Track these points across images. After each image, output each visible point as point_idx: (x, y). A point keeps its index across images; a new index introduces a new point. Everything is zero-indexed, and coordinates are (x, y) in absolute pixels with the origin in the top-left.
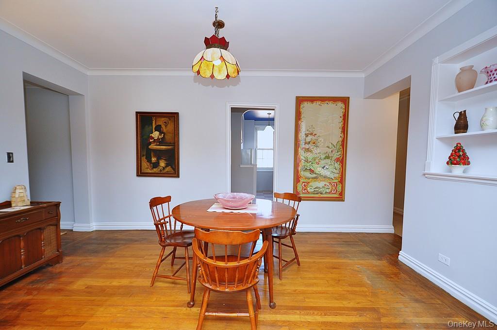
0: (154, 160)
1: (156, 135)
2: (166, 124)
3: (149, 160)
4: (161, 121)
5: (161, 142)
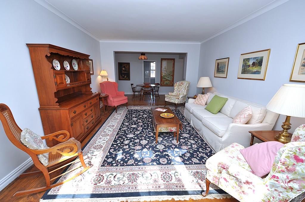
0: (123, 75)
1: (124, 69)
2: (126, 66)
3: (122, 76)
4: (125, 65)
5: (125, 71)
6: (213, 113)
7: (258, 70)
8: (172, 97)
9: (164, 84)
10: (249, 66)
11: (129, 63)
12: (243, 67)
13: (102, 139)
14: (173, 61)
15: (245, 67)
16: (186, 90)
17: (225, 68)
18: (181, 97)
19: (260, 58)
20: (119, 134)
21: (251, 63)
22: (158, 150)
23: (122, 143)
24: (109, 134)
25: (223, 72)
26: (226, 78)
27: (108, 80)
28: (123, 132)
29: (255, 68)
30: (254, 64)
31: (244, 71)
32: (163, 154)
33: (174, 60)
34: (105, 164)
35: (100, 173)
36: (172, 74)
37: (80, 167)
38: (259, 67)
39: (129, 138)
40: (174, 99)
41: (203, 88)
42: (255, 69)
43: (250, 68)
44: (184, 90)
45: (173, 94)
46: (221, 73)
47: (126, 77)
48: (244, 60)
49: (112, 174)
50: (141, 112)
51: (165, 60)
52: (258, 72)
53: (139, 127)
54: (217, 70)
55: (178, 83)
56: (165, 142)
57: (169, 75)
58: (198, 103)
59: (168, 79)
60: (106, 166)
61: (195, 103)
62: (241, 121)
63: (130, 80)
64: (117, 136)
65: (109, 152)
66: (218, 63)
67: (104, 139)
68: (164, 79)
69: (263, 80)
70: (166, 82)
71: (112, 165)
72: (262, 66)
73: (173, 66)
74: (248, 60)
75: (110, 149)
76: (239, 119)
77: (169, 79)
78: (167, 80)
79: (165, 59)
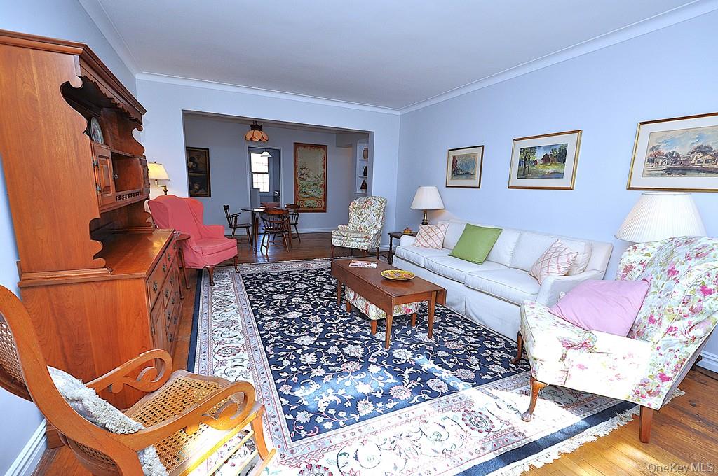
6: (476, 263)
7: (558, 171)
8: (352, 235)
9: (304, 207)
10: (536, 162)
11: (208, 149)
12: (520, 165)
13: (228, 365)
14: (322, 150)
15: (527, 165)
16: (381, 217)
17: (474, 167)
18: (374, 235)
19: (559, 147)
20: (270, 342)
21: (539, 156)
22: (403, 362)
23: (299, 364)
24: (240, 346)
25: (469, 175)
26: (479, 187)
27: (166, 192)
28: (275, 333)
29: (551, 167)
30: (546, 159)
31: (523, 174)
32: (423, 369)
33: (325, 147)
34: (300, 431)
35: (307, 461)
36: (321, 183)
37: (226, 462)
38: (559, 164)
39: (306, 348)
40: (359, 240)
41: (425, 212)
42: (550, 169)
43: (539, 168)
44: (374, 218)
45: (350, 227)
46: (464, 177)
47: (197, 187)
48: (522, 151)
49: (344, 454)
50: (281, 277)
51: (305, 147)
52: (559, 175)
53: (309, 316)
54: (453, 172)
55: (356, 201)
56: (403, 341)
57: (314, 184)
58: (426, 244)
59: (313, 194)
60: (306, 437)
61: (418, 244)
62: (561, 270)
63: (210, 196)
64: (268, 349)
65: (281, 395)
66: (454, 157)
67: (235, 364)
68: (303, 195)
69: (570, 189)
70: (308, 201)
71: (322, 431)
72: (566, 163)
73: (323, 163)
74: (532, 150)
75: (278, 386)
76: (556, 267)
77: (315, 194)
78: (310, 197)
79: (305, 145)
